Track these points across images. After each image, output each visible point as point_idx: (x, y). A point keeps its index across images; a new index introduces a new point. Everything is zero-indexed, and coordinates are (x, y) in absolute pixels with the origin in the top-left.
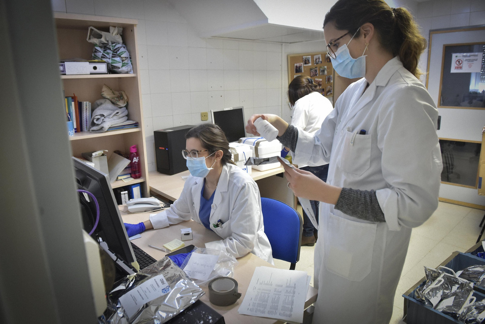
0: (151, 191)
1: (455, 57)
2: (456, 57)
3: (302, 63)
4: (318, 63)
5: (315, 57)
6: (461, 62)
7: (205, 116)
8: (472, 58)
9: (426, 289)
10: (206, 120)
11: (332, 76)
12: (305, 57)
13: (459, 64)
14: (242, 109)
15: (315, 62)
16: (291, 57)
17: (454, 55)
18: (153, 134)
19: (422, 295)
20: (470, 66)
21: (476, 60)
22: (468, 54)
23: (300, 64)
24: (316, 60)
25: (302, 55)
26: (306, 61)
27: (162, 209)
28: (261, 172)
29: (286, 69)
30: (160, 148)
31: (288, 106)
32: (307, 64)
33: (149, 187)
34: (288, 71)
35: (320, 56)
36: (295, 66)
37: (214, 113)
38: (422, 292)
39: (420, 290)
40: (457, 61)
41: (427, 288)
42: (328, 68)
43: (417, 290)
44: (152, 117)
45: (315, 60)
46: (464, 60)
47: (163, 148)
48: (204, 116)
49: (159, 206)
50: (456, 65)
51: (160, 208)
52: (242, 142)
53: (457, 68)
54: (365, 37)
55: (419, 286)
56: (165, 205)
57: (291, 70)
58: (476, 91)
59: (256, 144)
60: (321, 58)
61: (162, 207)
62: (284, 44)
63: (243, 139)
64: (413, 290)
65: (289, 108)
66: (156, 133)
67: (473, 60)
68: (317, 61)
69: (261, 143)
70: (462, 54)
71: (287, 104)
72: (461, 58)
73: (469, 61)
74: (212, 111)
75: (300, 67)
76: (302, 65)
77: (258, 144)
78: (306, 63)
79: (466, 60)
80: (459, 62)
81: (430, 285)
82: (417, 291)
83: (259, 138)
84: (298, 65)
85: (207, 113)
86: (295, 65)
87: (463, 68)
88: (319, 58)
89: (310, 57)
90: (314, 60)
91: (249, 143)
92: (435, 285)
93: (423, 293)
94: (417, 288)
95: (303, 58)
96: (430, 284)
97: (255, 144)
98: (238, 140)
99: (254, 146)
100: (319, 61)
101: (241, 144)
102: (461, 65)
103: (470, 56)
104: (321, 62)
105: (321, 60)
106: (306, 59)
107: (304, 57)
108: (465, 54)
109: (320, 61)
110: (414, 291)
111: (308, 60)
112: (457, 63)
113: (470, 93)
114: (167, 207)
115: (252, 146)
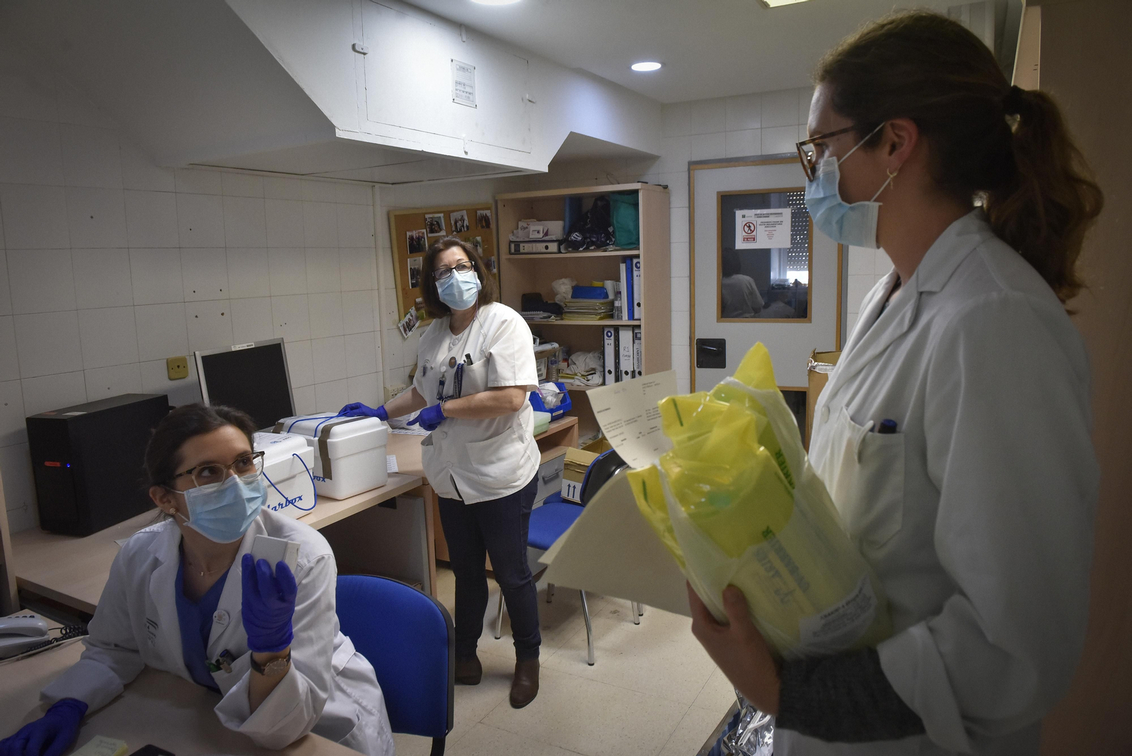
0: (20, 590)
1: (742, 217)
2: (744, 216)
3: (425, 231)
4: (461, 230)
5: (454, 216)
6: (752, 228)
7: (178, 367)
8: (772, 219)
9: (742, 733)
10: (184, 378)
11: (494, 258)
12: (431, 216)
13: (749, 232)
14: (279, 345)
15: (454, 229)
16: (396, 216)
17: (739, 213)
18: (24, 425)
19: (736, 749)
20: (770, 237)
21: (781, 223)
22: (765, 211)
23: (419, 233)
24: (456, 223)
25: (424, 211)
26: (432, 224)
27: (55, 643)
28: (340, 502)
29: (387, 244)
30: (47, 464)
31: (396, 332)
32: (437, 232)
33: (15, 579)
34: (392, 248)
35: (464, 213)
36: (408, 237)
37: (204, 359)
38: (736, 743)
39: (730, 739)
40: (746, 224)
41: (744, 730)
42: (483, 241)
43: (725, 739)
44: (20, 379)
45: (453, 222)
46: (759, 223)
47: (58, 464)
48: (176, 367)
49: (46, 637)
50: (744, 234)
51: (50, 642)
52: (284, 428)
53: (746, 239)
54: (891, 153)
55: (726, 728)
56: (64, 632)
57: (399, 248)
58: (782, 283)
59: (322, 431)
60: (466, 218)
61: (57, 640)
62: (377, 186)
63: (288, 421)
64: (717, 739)
65: (399, 339)
66: (30, 421)
67: (774, 224)
68: (459, 224)
69: (335, 429)
70: (754, 212)
71: (395, 327)
72: (753, 220)
73: (767, 224)
74: (197, 353)
75: (419, 239)
76: (423, 233)
77: (326, 432)
78: (432, 231)
79: (762, 223)
80: (749, 227)
81: (749, 722)
82: (724, 742)
83: (332, 418)
84: (415, 234)
85: (183, 360)
86: (409, 234)
87: (758, 239)
88: (463, 220)
89: (442, 215)
90: (451, 224)
91: (302, 431)
92: (760, 721)
93: (739, 744)
94: (724, 734)
95: (426, 219)
96: (749, 720)
97: (319, 434)
98: (274, 425)
99: (317, 439)
100: (463, 226)
101: (284, 434)
102: (754, 233)
103: (767, 216)
104: (467, 227)
105: (466, 223)
106: (432, 221)
107: (427, 216)
108: (759, 211)
109: (465, 225)
110: (719, 742)
111: (438, 224)
112: (746, 229)
113: (773, 288)
114: (70, 637)
115: (312, 438)
